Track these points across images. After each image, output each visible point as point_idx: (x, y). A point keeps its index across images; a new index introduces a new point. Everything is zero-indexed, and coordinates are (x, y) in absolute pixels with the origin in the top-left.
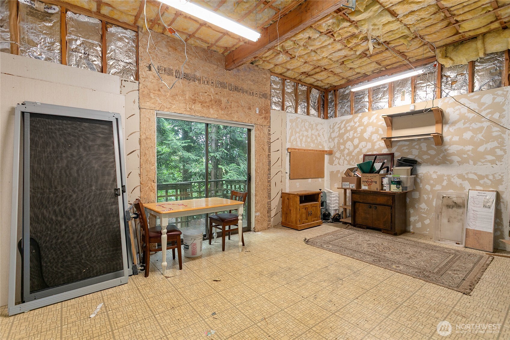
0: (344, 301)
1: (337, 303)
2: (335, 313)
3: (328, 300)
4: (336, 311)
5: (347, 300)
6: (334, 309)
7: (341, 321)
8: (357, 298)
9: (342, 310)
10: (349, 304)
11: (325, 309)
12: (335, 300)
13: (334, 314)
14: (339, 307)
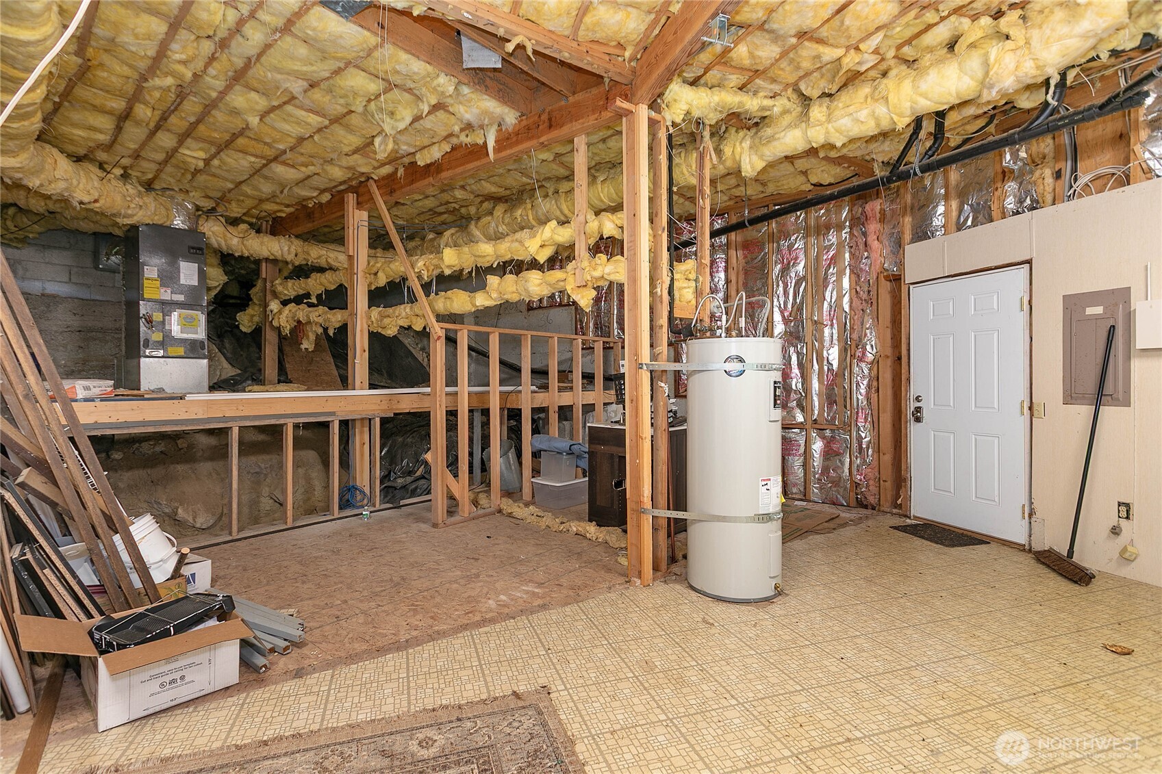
0: (892, 744)
1: (916, 743)
2: (926, 722)
3: (942, 759)
4: (924, 726)
5: (881, 744)
6: (929, 731)
7: (917, 703)
8: (848, 740)
9: (907, 723)
10: (881, 733)
11: (955, 735)
12: (919, 751)
13: (930, 721)
14: (912, 733)
